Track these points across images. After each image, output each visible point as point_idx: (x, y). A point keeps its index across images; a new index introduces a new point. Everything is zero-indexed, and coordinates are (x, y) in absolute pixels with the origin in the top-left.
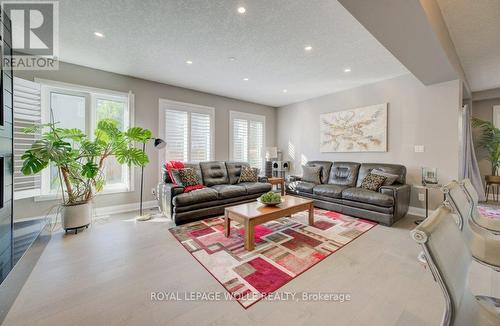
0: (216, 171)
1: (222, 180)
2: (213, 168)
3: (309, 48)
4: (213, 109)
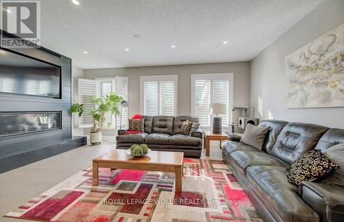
0: (162, 123)
2: (160, 120)
4: (176, 76)
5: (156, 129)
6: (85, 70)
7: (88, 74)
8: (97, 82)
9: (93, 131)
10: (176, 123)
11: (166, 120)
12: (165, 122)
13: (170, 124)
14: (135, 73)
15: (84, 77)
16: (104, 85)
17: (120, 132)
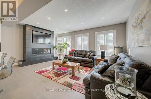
0: (81, 53)
1: (81, 56)
2: (80, 52)
3: (66, 11)
4: (89, 34)
5: (78, 55)
6: (59, 34)
7: (60, 36)
8: (62, 38)
9: (60, 55)
10: (86, 53)
11: (82, 52)
12: (82, 53)
13: (84, 53)
14: (74, 34)
15: (59, 37)
16: (64, 39)
17: (66, 55)
